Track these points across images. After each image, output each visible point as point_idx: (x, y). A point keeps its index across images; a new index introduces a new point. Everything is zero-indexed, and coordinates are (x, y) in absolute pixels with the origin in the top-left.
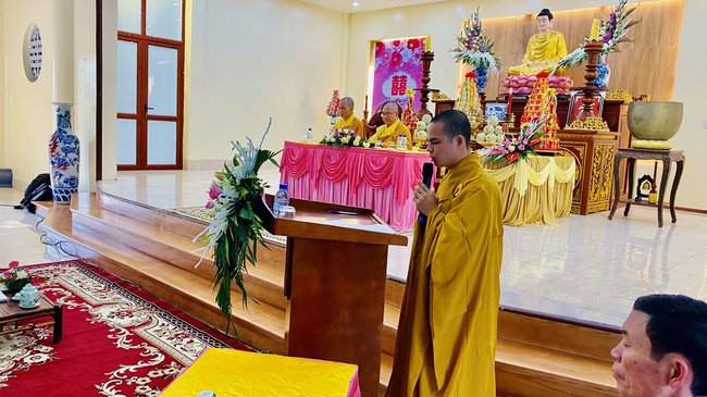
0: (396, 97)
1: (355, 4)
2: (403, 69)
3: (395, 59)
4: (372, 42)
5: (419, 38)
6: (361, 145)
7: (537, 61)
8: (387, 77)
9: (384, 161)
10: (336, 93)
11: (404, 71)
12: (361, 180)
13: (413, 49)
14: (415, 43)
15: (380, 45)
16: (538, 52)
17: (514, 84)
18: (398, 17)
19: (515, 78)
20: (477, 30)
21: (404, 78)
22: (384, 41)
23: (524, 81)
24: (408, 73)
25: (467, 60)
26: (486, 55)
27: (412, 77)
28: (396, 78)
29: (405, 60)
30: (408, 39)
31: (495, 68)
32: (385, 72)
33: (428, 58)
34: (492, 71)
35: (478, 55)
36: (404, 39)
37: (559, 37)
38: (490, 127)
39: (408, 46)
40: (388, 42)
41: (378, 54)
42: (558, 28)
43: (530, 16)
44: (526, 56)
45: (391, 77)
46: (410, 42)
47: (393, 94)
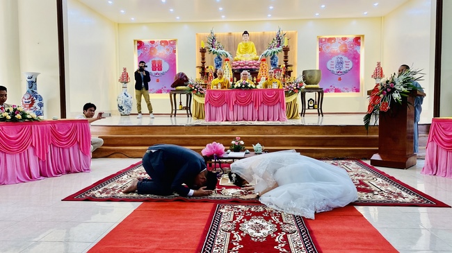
0: (155, 72)
1: (133, 19)
2: (158, 57)
3: (152, 51)
4: (134, 41)
5: (168, 40)
7: (244, 55)
10: (125, 69)
13: (164, 46)
14: (165, 43)
15: (140, 43)
16: (244, 50)
20: (214, 39)
21: (159, 61)
22: (143, 41)
30: (160, 40)
36: (157, 40)
37: (252, 44)
39: (161, 44)
40: (146, 41)
41: (139, 48)
42: (250, 40)
43: (230, 33)
44: (237, 52)
45: (151, 61)
46: (161, 42)
47: (153, 70)
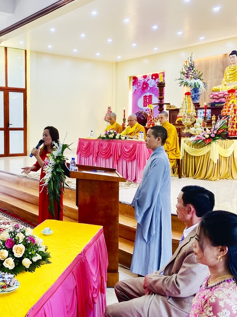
0: (146, 108)
2: (149, 91)
3: (145, 86)
4: (130, 77)
5: (158, 73)
6: (120, 138)
7: (231, 82)
8: (140, 97)
9: (131, 146)
10: (109, 108)
11: (150, 92)
12: (120, 157)
13: (155, 79)
14: (156, 76)
15: (135, 78)
16: (231, 76)
17: (216, 97)
18: (146, 61)
19: (217, 93)
20: (192, 67)
21: (150, 96)
22: (137, 76)
23: (222, 95)
24: (153, 93)
25: (186, 84)
26: (198, 81)
27: (155, 95)
28: (145, 97)
29: (151, 86)
30: (151, 74)
31: (204, 88)
32: (138, 93)
33: (161, 86)
34: (202, 89)
35: (193, 81)
36: (149, 74)
38: (197, 124)
39: (152, 78)
40: (139, 76)
41: (134, 84)
44: (224, 79)
45: (143, 96)
46: (153, 75)
47: (144, 106)
